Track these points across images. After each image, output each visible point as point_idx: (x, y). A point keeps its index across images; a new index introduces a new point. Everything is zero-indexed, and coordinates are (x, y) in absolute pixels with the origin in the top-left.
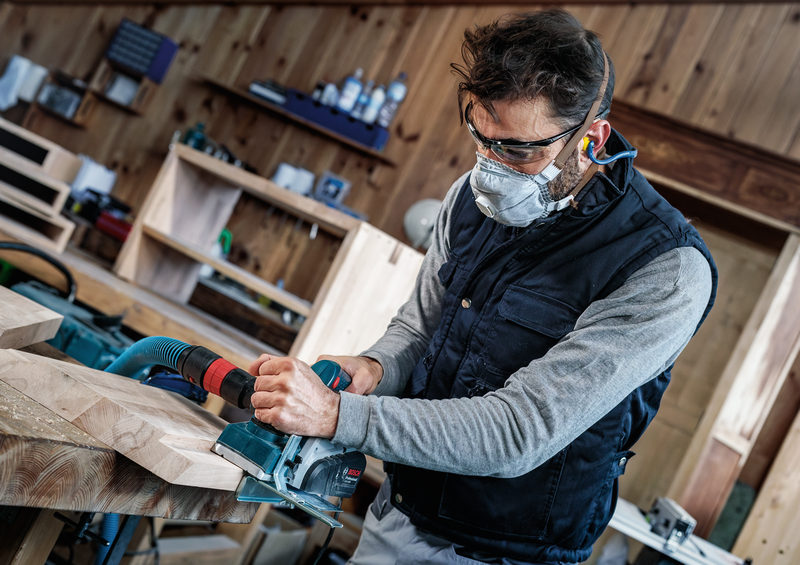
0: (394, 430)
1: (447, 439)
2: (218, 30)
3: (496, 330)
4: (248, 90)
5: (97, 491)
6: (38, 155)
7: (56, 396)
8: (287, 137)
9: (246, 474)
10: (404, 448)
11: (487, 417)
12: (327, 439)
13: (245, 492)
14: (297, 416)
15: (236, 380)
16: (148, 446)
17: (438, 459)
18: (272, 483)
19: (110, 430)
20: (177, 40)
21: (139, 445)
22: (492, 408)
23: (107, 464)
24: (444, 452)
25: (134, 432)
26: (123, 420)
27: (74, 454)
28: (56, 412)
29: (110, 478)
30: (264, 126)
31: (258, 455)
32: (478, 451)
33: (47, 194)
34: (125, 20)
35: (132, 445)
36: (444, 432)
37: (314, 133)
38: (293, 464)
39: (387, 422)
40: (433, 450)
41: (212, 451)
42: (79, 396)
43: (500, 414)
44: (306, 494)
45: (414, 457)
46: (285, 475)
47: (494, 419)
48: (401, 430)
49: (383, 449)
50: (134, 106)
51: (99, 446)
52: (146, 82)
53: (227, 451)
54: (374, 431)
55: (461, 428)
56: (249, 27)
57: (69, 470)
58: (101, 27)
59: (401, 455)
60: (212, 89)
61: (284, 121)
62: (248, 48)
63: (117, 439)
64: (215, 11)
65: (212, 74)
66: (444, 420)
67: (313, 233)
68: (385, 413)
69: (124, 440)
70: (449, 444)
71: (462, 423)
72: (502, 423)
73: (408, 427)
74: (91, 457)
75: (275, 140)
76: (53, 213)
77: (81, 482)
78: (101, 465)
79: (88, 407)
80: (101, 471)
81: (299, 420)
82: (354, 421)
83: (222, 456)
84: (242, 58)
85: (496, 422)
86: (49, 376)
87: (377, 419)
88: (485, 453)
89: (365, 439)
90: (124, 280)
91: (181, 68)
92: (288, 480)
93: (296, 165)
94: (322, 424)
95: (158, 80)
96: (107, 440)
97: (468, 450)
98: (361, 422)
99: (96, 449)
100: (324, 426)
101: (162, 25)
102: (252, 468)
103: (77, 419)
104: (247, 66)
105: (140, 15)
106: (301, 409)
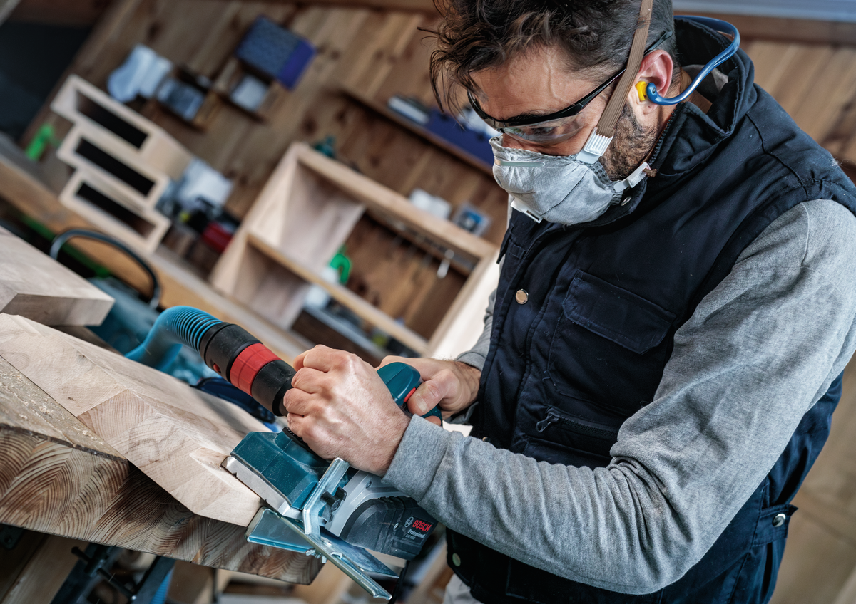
0: (472, 485)
1: (546, 518)
2: (362, 37)
3: (563, 337)
4: (386, 103)
5: (98, 513)
6: (136, 138)
7: (64, 381)
8: (425, 161)
9: (264, 504)
10: (481, 515)
11: (607, 498)
12: (376, 478)
13: (261, 531)
14: (339, 437)
15: (274, 375)
16: (173, 459)
17: (529, 544)
18: (299, 522)
19: (126, 433)
20: (316, 42)
21: (161, 457)
22: (615, 485)
23: (114, 478)
24: (538, 536)
25: (158, 439)
26: (146, 422)
27: (67, 456)
28: (59, 400)
29: (118, 498)
30: (401, 147)
31: (285, 480)
32: (589, 545)
33: (143, 185)
34: (262, 16)
35: (152, 456)
36: (543, 506)
37: (455, 159)
38: (333, 500)
39: (464, 472)
40: (523, 531)
41: (223, 466)
42: (94, 384)
43: (624, 497)
44: (349, 545)
45: (495, 533)
46: (321, 514)
47: (617, 503)
48: (482, 488)
49: (453, 511)
50: (261, 112)
51: (106, 451)
52: (277, 87)
53: (243, 469)
54: (444, 479)
55: (567, 506)
56: (396, 37)
57: (58, 478)
58: (234, 23)
59: (476, 525)
60: (350, 101)
61: (424, 142)
62: (392, 60)
63: (134, 446)
64: (360, 16)
65: (351, 83)
66: (545, 490)
67: (443, 271)
68: (465, 458)
69: (142, 448)
70: (547, 526)
71: (571, 500)
72: (626, 510)
73: (492, 487)
74: (91, 465)
75: (411, 163)
76: (146, 206)
77: (75, 498)
78: (106, 477)
79: (103, 399)
80: (105, 487)
81: (341, 443)
82: (419, 457)
83: (235, 475)
84: (384, 70)
85: (618, 507)
86: (60, 355)
87: (453, 464)
88: (599, 551)
89: (428, 488)
90: (220, 293)
91: (317, 75)
92: (325, 522)
93: (433, 193)
94: (373, 457)
95: (290, 83)
96: (119, 446)
97: (574, 541)
98: (428, 462)
99: (100, 454)
100: (376, 460)
101: (301, 26)
102: (273, 496)
103: (86, 413)
104: (389, 79)
105: (279, 13)
106: (345, 428)
